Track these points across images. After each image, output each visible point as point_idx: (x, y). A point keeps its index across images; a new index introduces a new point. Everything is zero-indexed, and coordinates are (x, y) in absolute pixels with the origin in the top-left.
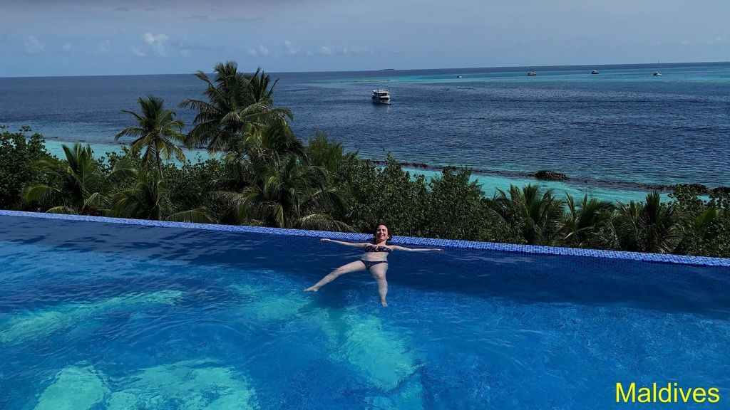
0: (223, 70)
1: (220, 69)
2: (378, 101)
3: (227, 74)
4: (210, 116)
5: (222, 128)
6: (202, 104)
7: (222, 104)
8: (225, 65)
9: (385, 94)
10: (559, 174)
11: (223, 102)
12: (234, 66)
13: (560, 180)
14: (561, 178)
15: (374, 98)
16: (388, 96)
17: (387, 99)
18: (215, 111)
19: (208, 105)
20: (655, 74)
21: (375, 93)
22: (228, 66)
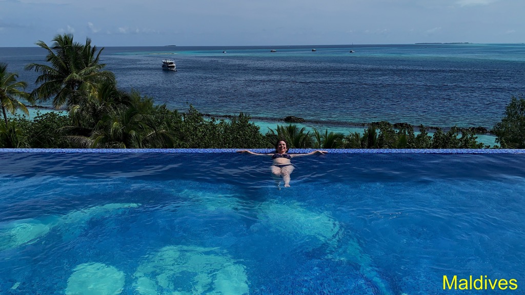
0: (62, 40)
1: (59, 39)
2: (167, 68)
3: (65, 43)
4: (52, 77)
5: (63, 86)
6: (45, 68)
7: (61, 67)
8: (63, 37)
9: (172, 63)
10: (300, 118)
11: (63, 66)
12: (71, 37)
13: (300, 122)
14: (302, 121)
15: (163, 66)
16: (174, 65)
17: (174, 67)
18: (56, 73)
19: (51, 69)
20: (351, 52)
21: (164, 62)
22: (65, 37)
